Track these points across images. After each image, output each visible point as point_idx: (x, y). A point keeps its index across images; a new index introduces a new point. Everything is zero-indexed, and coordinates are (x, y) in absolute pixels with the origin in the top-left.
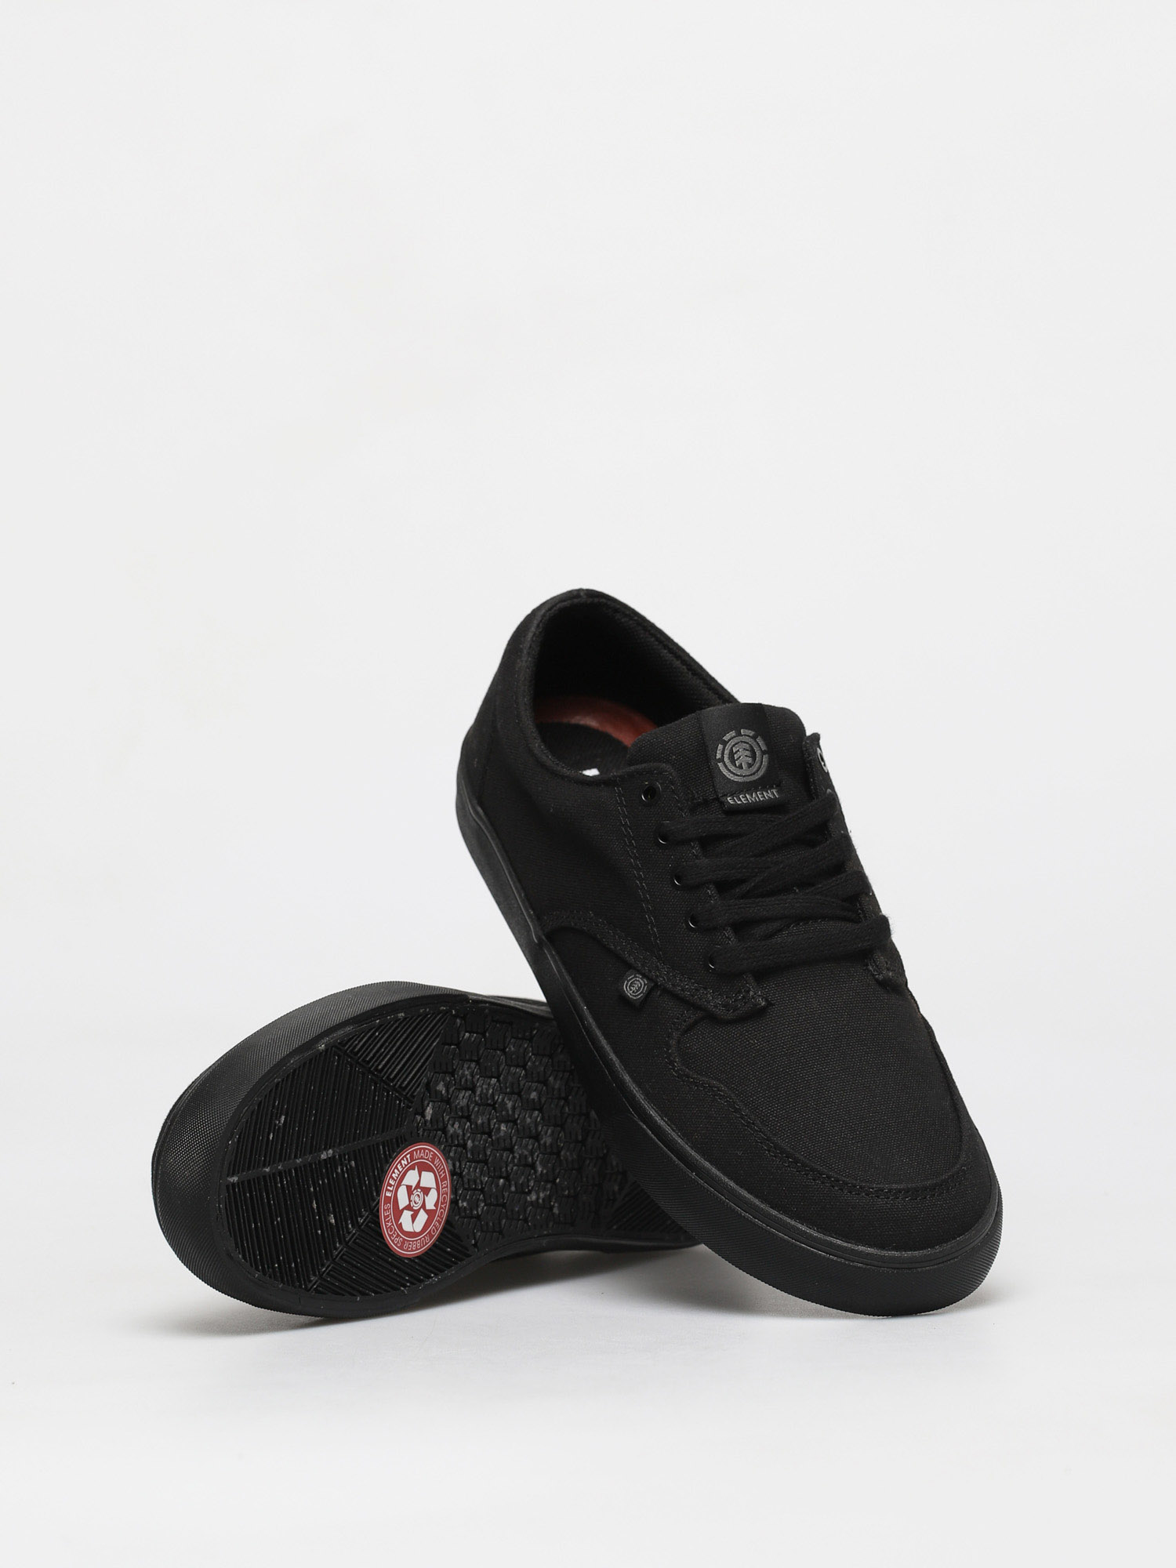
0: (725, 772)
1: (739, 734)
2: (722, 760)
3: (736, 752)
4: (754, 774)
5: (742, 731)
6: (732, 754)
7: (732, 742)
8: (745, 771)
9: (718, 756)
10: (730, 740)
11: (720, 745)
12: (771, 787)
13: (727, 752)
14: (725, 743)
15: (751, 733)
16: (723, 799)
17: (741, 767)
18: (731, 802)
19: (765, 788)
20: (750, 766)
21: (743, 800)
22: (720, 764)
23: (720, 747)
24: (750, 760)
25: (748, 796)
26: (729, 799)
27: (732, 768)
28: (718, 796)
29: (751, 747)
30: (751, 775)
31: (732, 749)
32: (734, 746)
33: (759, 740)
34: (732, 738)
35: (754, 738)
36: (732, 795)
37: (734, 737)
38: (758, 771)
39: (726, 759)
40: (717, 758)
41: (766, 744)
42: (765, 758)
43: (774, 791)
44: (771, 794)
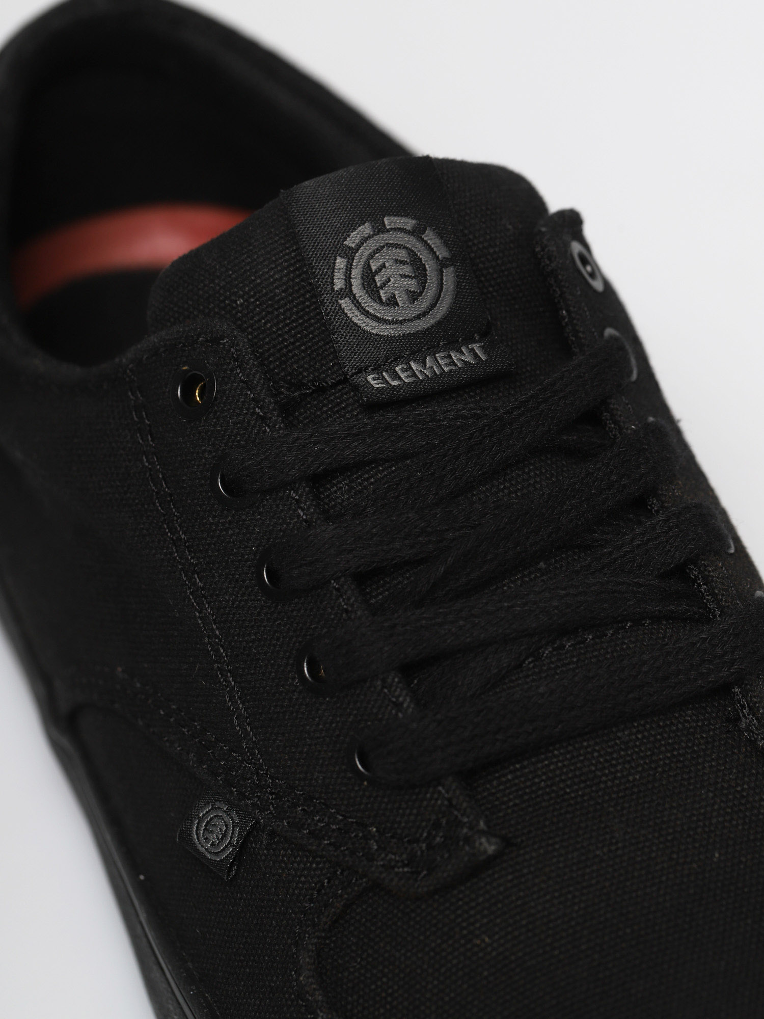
0: (357, 318)
1: (380, 229)
2: (347, 291)
3: (380, 270)
4: (424, 314)
5: (386, 220)
6: (369, 277)
7: (364, 252)
8: (405, 310)
9: (339, 284)
10: (359, 246)
11: (339, 260)
12: (469, 340)
13: (356, 273)
14: (348, 255)
15: (409, 223)
16: (358, 380)
17: (392, 302)
18: (376, 384)
19: (453, 344)
20: (414, 297)
21: (402, 376)
22: (345, 303)
23: (340, 263)
24: (412, 284)
25: (414, 366)
26: (370, 378)
27: (372, 307)
28: (345, 374)
29: (411, 252)
30: (418, 317)
31: (367, 266)
32: (371, 256)
33: (430, 237)
34: (365, 240)
35: (417, 233)
36: (377, 369)
37: (370, 237)
38: (433, 306)
39: (357, 289)
40: (336, 288)
41: (446, 244)
42: (449, 276)
43: (476, 347)
44: (463, 357)
